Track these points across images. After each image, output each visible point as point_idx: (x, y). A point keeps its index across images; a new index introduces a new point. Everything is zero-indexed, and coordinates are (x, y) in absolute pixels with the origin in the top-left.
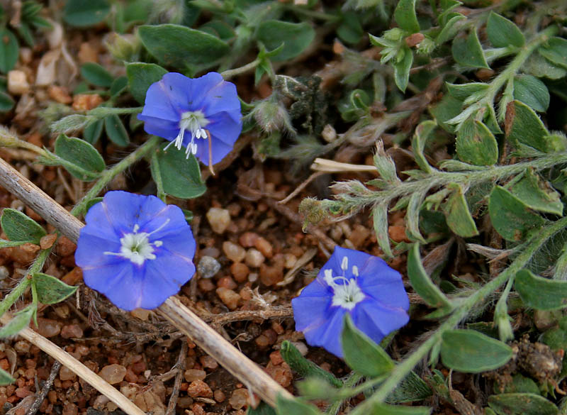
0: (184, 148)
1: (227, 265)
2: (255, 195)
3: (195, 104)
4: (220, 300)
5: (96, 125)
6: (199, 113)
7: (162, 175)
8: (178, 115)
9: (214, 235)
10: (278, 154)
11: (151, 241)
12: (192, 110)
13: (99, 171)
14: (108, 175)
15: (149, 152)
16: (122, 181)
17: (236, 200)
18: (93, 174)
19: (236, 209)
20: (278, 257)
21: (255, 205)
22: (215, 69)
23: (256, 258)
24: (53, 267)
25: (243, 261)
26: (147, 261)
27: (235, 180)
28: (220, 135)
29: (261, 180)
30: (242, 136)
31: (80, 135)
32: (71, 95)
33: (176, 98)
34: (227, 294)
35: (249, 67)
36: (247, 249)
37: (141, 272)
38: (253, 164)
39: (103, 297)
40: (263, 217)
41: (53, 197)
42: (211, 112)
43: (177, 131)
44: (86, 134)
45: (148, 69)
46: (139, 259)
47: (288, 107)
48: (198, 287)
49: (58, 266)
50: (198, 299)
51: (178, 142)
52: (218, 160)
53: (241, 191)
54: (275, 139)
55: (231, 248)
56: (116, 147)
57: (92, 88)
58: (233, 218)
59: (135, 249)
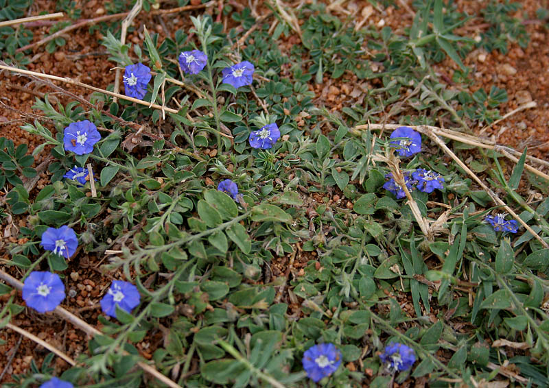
0: (57, 253)
1: (79, 292)
2: (87, 266)
3: (60, 237)
4: (78, 304)
5: (27, 248)
6: (61, 240)
7: (52, 264)
8: (54, 242)
9: (74, 282)
10: (93, 250)
11: (48, 287)
12: (59, 239)
13: (29, 265)
14: (33, 266)
15: (47, 256)
16: (39, 267)
17: (81, 268)
18: (27, 266)
19: (81, 272)
20: (97, 287)
21: (87, 269)
22: (67, 224)
23: (89, 288)
24: (17, 301)
25: (85, 290)
26: (48, 295)
27: (79, 261)
28: (71, 247)
29: (88, 260)
30: (79, 246)
31: (22, 253)
32: (17, 239)
33: (53, 236)
34: (80, 302)
35: (78, 221)
36: (86, 285)
37: (46, 299)
38: (85, 255)
39: (34, 310)
40: (91, 273)
41: (15, 277)
42: (66, 239)
43: (55, 248)
44: (24, 253)
45: (42, 227)
46: (45, 294)
47: (93, 234)
48: (70, 301)
49: (19, 300)
50: (70, 305)
51: (55, 251)
52: (71, 255)
53: (81, 265)
54: (91, 245)
55: (80, 286)
56: (35, 256)
57: (25, 236)
58: (80, 275)
59: (43, 291)
